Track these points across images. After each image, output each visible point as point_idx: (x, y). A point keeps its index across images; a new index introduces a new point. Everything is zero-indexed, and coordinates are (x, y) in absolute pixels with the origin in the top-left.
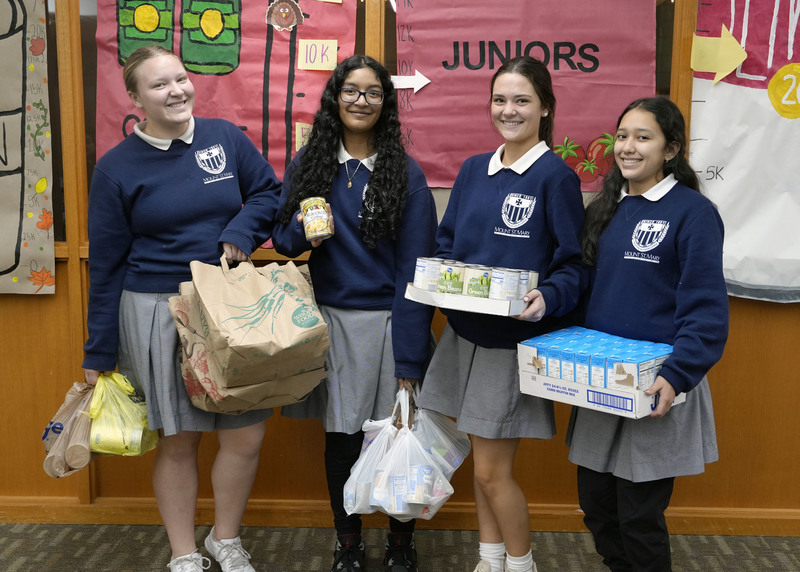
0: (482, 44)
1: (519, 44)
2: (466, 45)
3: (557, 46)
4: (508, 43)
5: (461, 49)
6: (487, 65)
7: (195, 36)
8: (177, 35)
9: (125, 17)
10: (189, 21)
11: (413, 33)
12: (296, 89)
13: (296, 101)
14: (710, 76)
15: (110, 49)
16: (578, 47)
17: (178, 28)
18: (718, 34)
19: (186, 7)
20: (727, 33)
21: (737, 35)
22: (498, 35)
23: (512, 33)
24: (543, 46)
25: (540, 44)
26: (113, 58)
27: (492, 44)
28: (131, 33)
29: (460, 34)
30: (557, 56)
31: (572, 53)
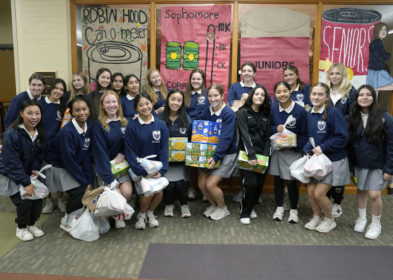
0: (263, 62)
1: (273, 62)
2: (259, 62)
3: (283, 63)
4: (270, 62)
5: (258, 64)
6: (264, 68)
7: (187, 60)
8: (182, 60)
9: (168, 56)
10: (185, 56)
11: (245, 59)
12: (213, 74)
13: (213, 77)
14: (324, 71)
15: (164, 64)
16: (289, 63)
17: (182, 58)
18: (325, 60)
19: (184, 53)
20: (328, 59)
21: (330, 60)
22: (268, 60)
23: (271, 59)
24: (279, 63)
25: (278, 62)
26: (164, 66)
27: (266, 62)
28: (170, 60)
29: (258, 60)
30: (283, 65)
31: (287, 64)
